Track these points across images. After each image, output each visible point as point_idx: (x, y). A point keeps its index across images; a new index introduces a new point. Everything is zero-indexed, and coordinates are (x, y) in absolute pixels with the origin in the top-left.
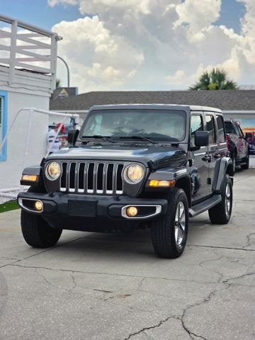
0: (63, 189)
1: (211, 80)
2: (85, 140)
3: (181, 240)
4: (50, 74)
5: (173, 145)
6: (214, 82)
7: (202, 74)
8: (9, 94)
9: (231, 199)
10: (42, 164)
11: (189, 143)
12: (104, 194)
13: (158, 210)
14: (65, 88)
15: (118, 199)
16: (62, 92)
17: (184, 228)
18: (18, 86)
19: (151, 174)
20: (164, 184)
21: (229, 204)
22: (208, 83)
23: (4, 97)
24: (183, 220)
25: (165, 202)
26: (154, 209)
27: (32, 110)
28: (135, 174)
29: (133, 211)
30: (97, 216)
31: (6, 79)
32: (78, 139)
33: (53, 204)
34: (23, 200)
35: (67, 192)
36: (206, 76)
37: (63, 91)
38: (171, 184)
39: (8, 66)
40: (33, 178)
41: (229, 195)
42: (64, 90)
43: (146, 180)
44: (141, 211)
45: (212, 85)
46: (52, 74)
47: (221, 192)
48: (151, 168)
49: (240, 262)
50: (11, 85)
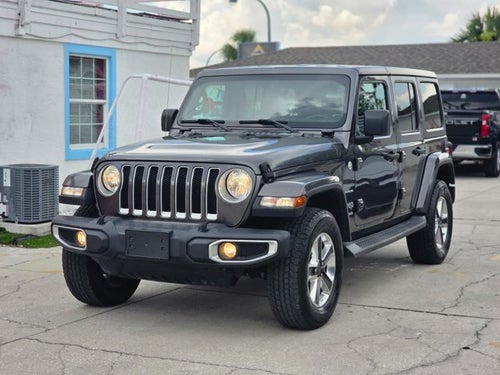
0: (124, 211)
1: (485, 27)
2: (186, 127)
3: (325, 298)
4: (191, 21)
5: (324, 134)
6: (490, 29)
7: (472, 18)
8: (118, 54)
9: (449, 222)
10: (94, 169)
11: (352, 130)
12: (188, 219)
13: (273, 250)
14: (262, 44)
15: (204, 229)
16: (256, 50)
17: (332, 277)
18: (132, 40)
19: (266, 185)
20: (286, 203)
21: (445, 230)
22: (479, 32)
23: (110, 57)
24: (332, 263)
25: (285, 234)
26: (265, 248)
27: (145, 78)
28: (239, 186)
29: (230, 250)
30: (170, 257)
31: (113, 29)
32: (175, 125)
33: (102, 236)
34: (60, 229)
35: (130, 216)
36: (477, 21)
37: (258, 48)
38: (297, 204)
39: (116, 8)
40: (78, 193)
41: (445, 216)
42: (259, 46)
43: (255, 196)
44: (243, 250)
45: (486, 34)
46: (194, 20)
47: (424, 211)
48: (266, 175)
49: (423, 339)
50: (123, 40)
